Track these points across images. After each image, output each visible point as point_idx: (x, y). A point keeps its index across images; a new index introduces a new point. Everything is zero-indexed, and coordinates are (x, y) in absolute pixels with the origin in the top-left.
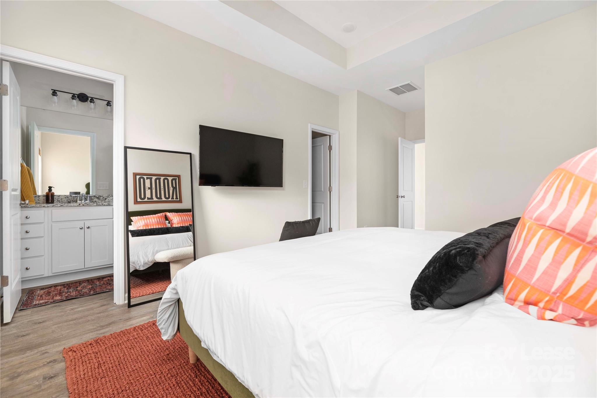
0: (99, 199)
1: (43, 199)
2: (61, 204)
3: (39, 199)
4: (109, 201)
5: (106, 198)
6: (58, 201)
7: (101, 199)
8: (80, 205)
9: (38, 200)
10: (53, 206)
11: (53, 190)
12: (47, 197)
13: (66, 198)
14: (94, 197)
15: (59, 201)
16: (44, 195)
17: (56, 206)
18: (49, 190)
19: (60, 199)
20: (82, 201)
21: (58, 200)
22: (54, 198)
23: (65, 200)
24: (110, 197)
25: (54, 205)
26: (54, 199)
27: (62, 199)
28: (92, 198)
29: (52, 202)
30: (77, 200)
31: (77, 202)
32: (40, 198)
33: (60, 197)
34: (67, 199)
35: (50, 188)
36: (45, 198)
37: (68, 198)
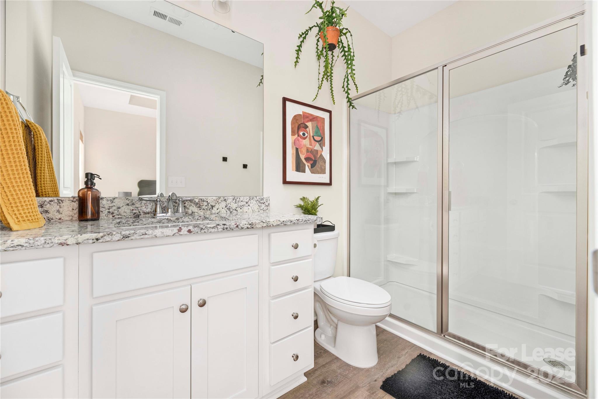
0: (199, 207)
1: (71, 209)
2: (123, 233)
3: (61, 210)
4: (219, 210)
5: (213, 204)
6: (109, 212)
7: (204, 207)
8: (181, 233)
9: (58, 211)
10: (97, 239)
11: (98, 184)
12: (82, 203)
13: (128, 205)
14: (190, 203)
15: (113, 213)
16: (74, 198)
17: (107, 238)
18: (86, 183)
19: (114, 208)
20: (168, 212)
21: (111, 210)
22: (101, 205)
23: (126, 210)
24: (220, 201)
25: (101, 234)
26: (101, 209)
27: (119, 208)
28: (186, 205)
29: (96, 217)
30: (155, 211)
31: (155, 215)
32: (62, 205)
33: (114, 204)
34: (132, 208)
35: (90, 178)
36: (76, 205)
37: (133, 204)
